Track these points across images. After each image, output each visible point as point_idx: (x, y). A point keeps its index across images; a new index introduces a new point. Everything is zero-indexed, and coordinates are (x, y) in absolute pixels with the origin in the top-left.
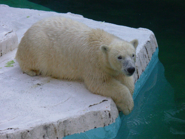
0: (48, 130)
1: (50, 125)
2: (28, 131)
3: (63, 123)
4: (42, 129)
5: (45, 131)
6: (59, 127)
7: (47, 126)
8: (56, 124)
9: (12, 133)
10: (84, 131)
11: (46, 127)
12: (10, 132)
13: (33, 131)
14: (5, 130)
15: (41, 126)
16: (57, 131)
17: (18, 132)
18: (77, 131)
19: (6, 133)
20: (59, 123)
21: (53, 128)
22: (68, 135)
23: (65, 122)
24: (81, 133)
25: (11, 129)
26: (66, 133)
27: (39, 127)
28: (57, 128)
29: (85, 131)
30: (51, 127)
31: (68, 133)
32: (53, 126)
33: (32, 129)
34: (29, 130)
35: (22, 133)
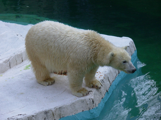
0: (48, 114)
1: (49, 111)
2: (33, 116)
3: (58, 109)
4: (43, 114)
5: (45, 116)
6: (55, 112)
7: (47, 112)
8: (53, 110)
9: (21, 118)
10: (75, 114)
11: (46, 112)
12: (19, 117)
13: (36, 115)
14: (16, 116)
15: (42, 112)
16: (54, 115)
17: (25, 117)
18: (70, 114)
19: (17, 118)
20: (55, 109)
21: (51, 113)
22: (63, 117)
23: (60, 108)
24: (72, 115)
25: (21, 115)
26: (61, 116)
27: (41, 113)
28: (54, 113)
29: (76, 114)
30: (50, 112)
31: (63, 115)
32: (51, 112)
33: (36, 114)
34: (34, 115)
35: (28, 117)
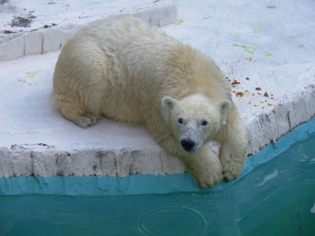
0: (104, 159)
1: (107, 152)
2: (69, 155)
3: (130, 154)
4: (93, 156)
5: (98, 161)
6: (122, 158)
7: (103, 153)
8: (118, 153)
9: (40, 151)
10: (166, 174)
11: (100, 155)
12: (38, 149)
13: (76, 155)
14: (33, 145)
15: (92, 150)
16: (118, 164)
17: (51, 152)
18: (154, 171)
19: (32, 150)
20: (122, 153)
21: (112, 158)
22: (137, 173)
23: (135, 153)
24: (159, 175)
25: (44, 145)
26: (134, 169)
27: (88, 152)
28: (117, 159)
29: (168, 173)
30: (108, 156)
31: (138, 170)
32: (112, 155)
33: (76, 152)
34: (71, 154)
35: (57, 155)
